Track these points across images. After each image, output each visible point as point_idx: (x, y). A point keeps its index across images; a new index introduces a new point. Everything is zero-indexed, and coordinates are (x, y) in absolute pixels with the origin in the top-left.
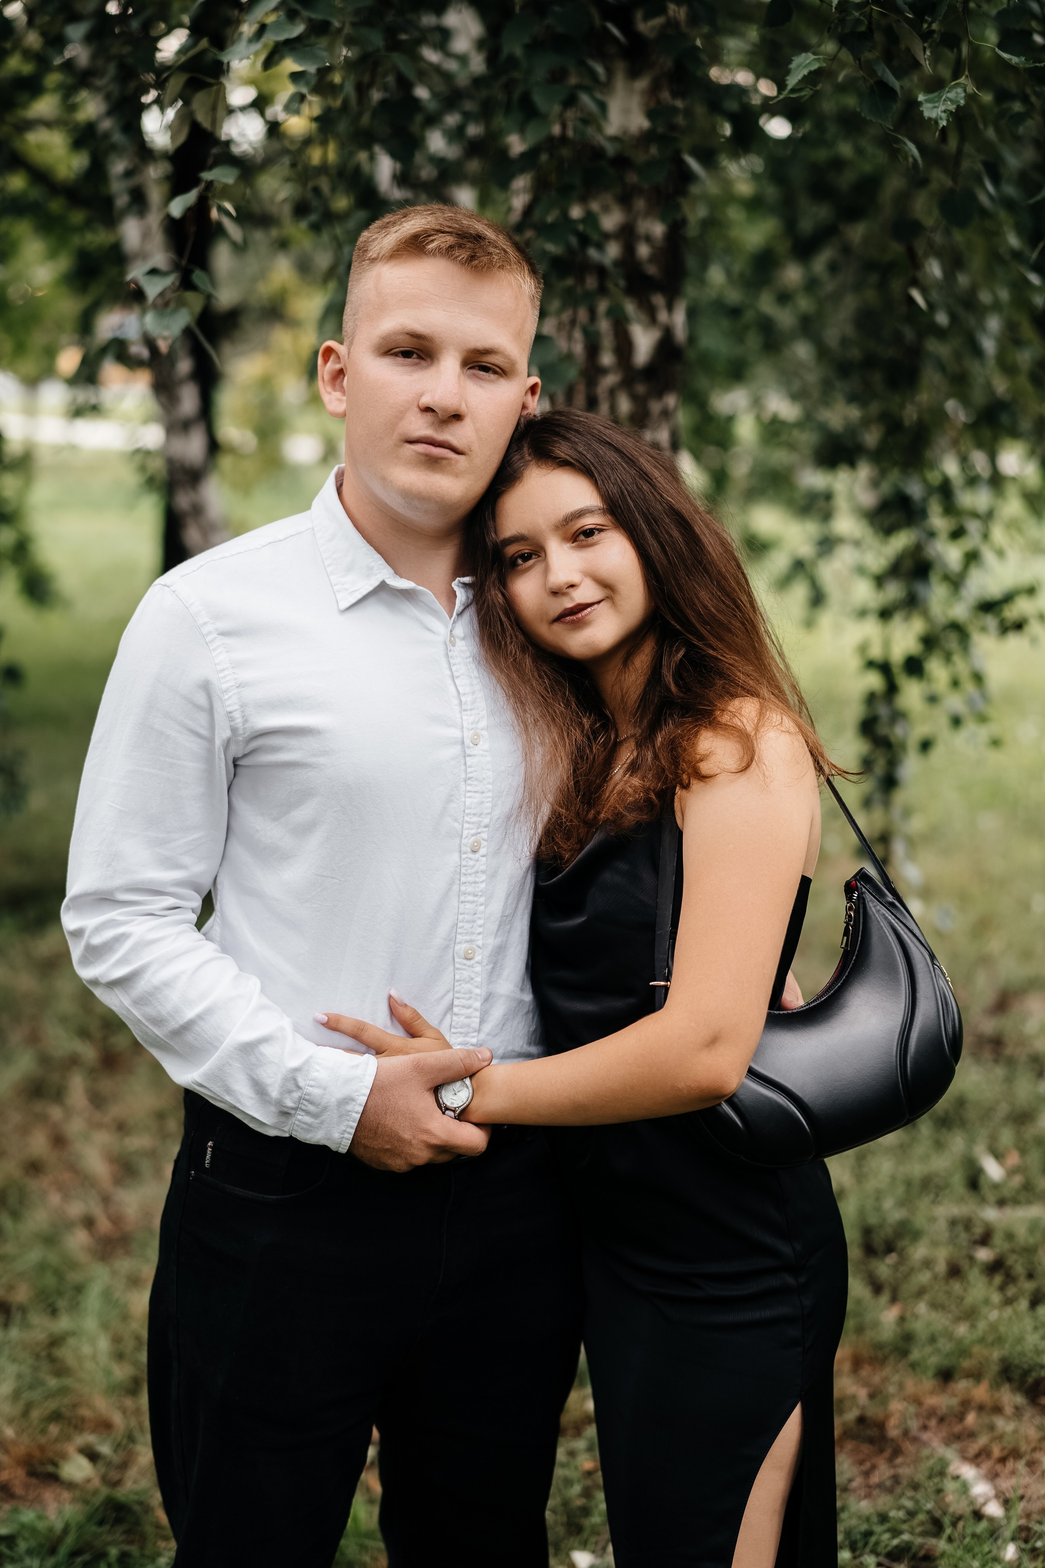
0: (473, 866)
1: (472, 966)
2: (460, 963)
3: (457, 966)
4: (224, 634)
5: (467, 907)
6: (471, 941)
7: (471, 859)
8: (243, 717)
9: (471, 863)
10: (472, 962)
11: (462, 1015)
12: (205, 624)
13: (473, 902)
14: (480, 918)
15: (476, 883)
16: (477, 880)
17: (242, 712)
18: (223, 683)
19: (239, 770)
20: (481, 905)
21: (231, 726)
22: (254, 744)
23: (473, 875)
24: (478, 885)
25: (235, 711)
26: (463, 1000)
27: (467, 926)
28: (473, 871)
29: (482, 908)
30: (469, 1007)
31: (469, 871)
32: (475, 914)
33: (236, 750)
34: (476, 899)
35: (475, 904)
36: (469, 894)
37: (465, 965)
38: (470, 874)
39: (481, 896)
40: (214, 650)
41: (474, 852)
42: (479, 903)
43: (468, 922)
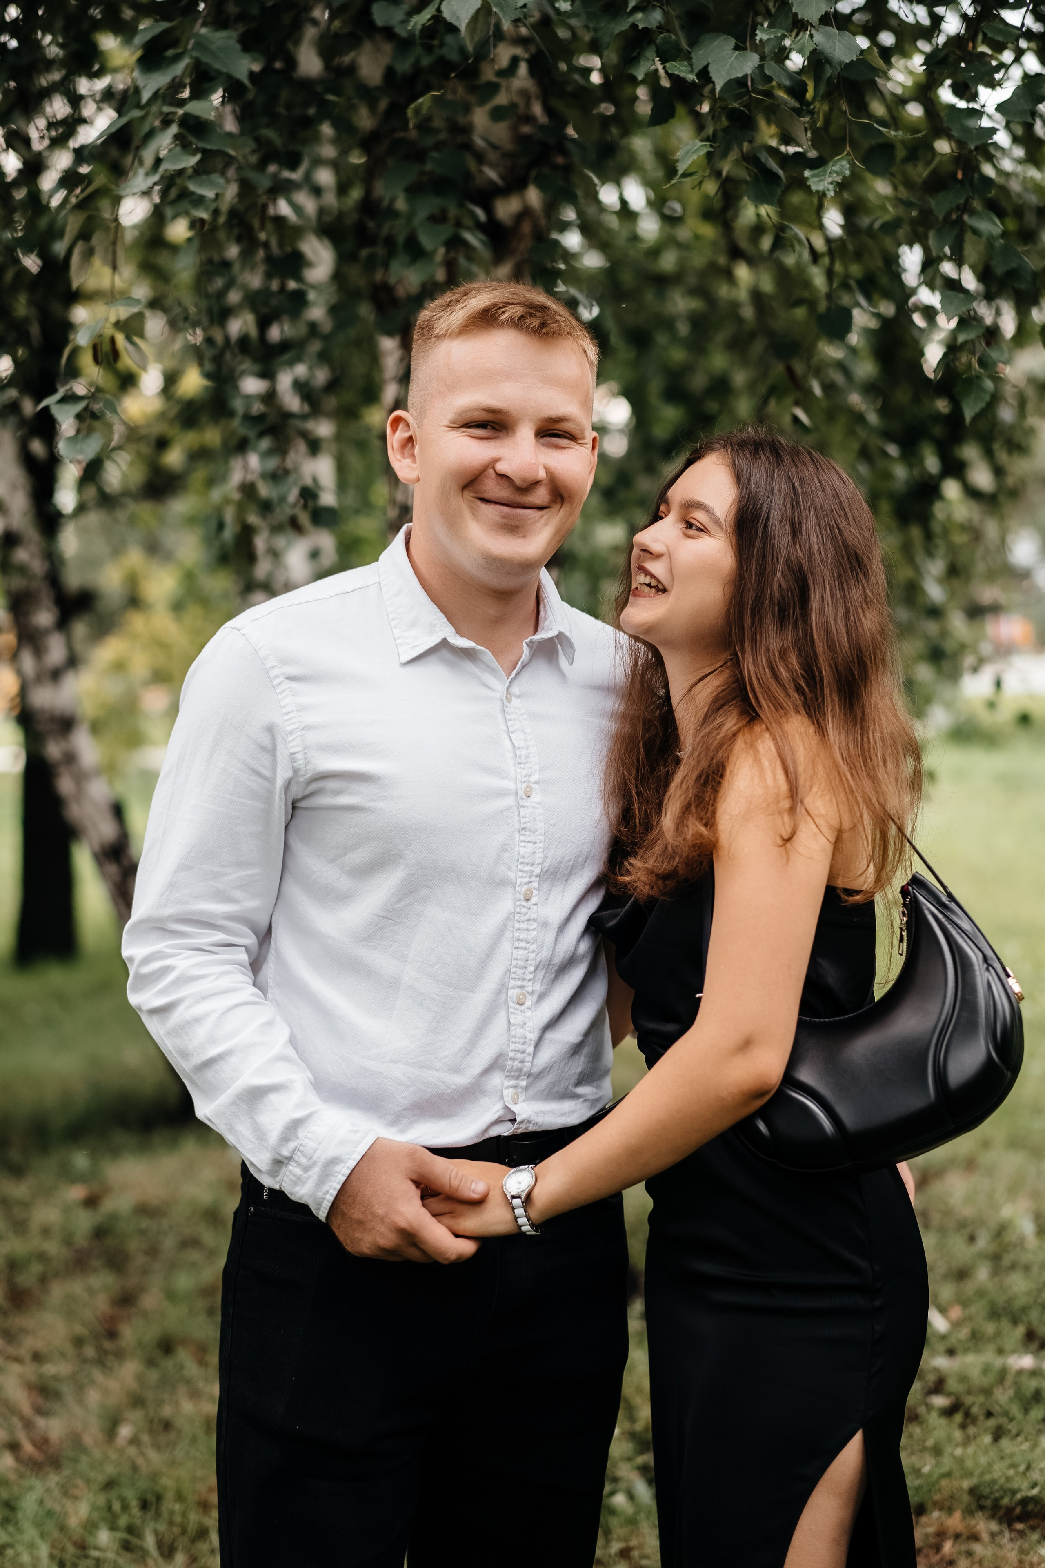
0: (526, 914)
1: (522, 1011)
2: (514, 1008)
3: (511, 1010)
4: (291, 678)
5: (520, 953)
6: (522, 987)
7: (524, 906)
8: (305, 759)
9: (524, 910)
10: (523, 1007)
11: (517, 1059)
12: (273, 667)
13: (526, 948)
14: (531, 965)
15: (528, 930)
16: (529, 927)
17: (305, 753)
18: (288, 725)
19: (298, 813)
20: (533, 952)
21: (293, 767)
22: (314, 787)
23: (526, 923)
24: (529, 932)
25: (298, 752)
26: (518, 1045)
27: (520, 971)
28: (526, 918)
29: (533, 955)
30: (524, 1052)
31: (522, 918)
32: (527, 960)
33: (296, 791)
34: (528, 946)
35: (527, 951)
36: (522, 941)
37: (517, 1009)
38: (523, 921)
39: (533, 943)
40: (280, 693)
41: (527, 900)
42: (531, 950)
43: (521, 968)
